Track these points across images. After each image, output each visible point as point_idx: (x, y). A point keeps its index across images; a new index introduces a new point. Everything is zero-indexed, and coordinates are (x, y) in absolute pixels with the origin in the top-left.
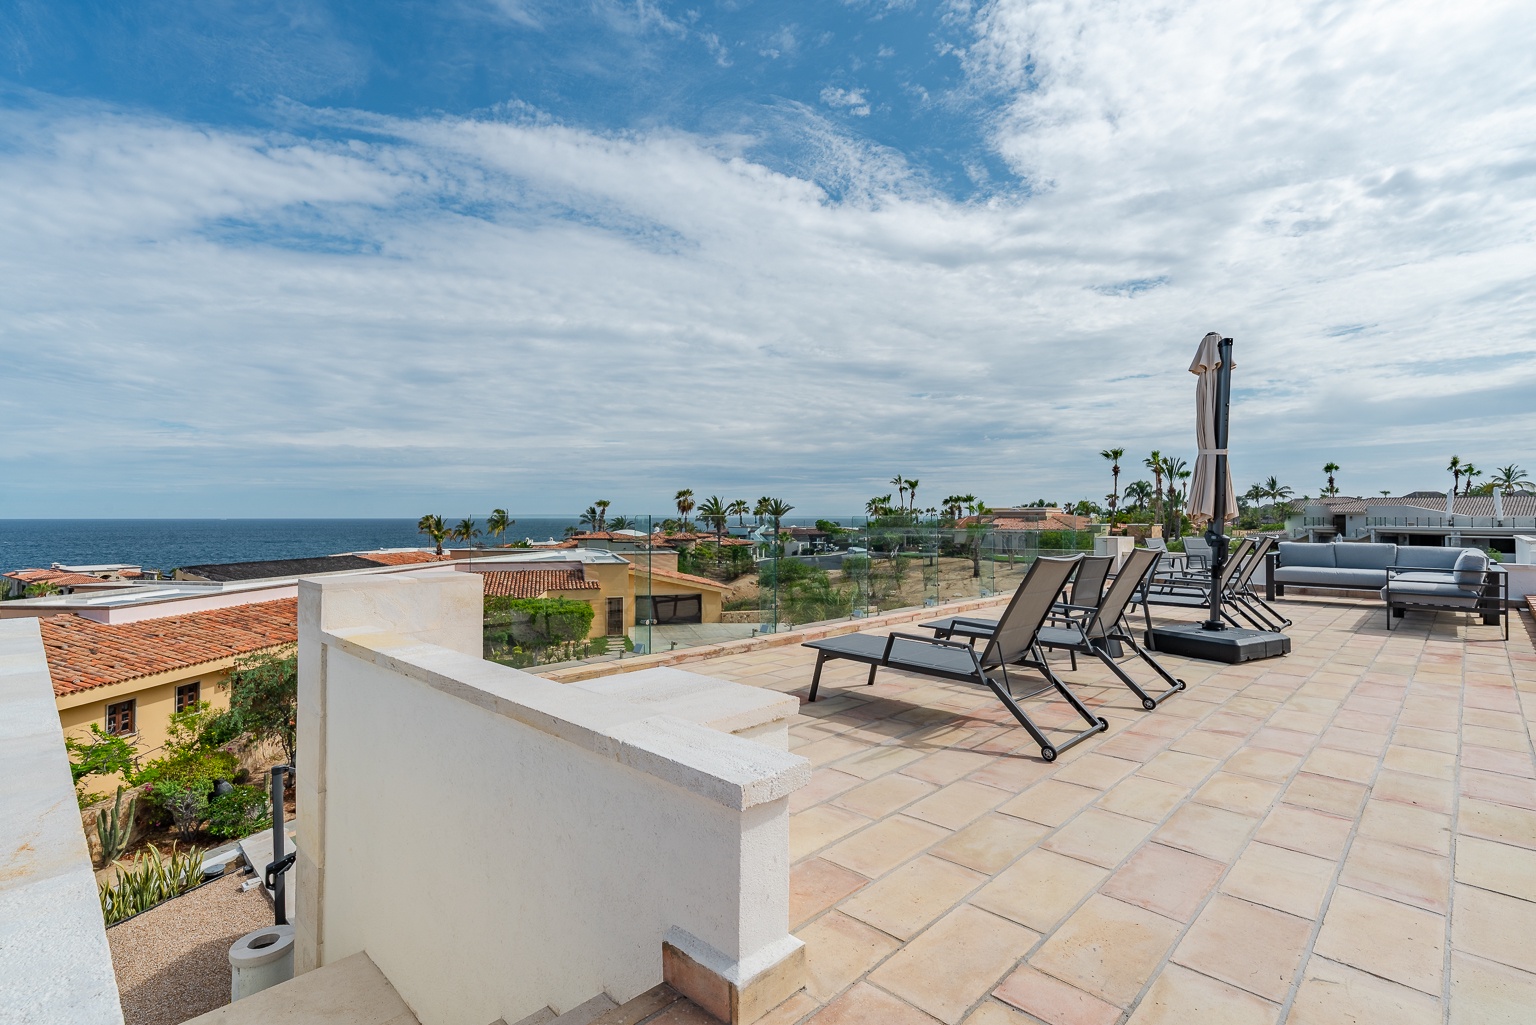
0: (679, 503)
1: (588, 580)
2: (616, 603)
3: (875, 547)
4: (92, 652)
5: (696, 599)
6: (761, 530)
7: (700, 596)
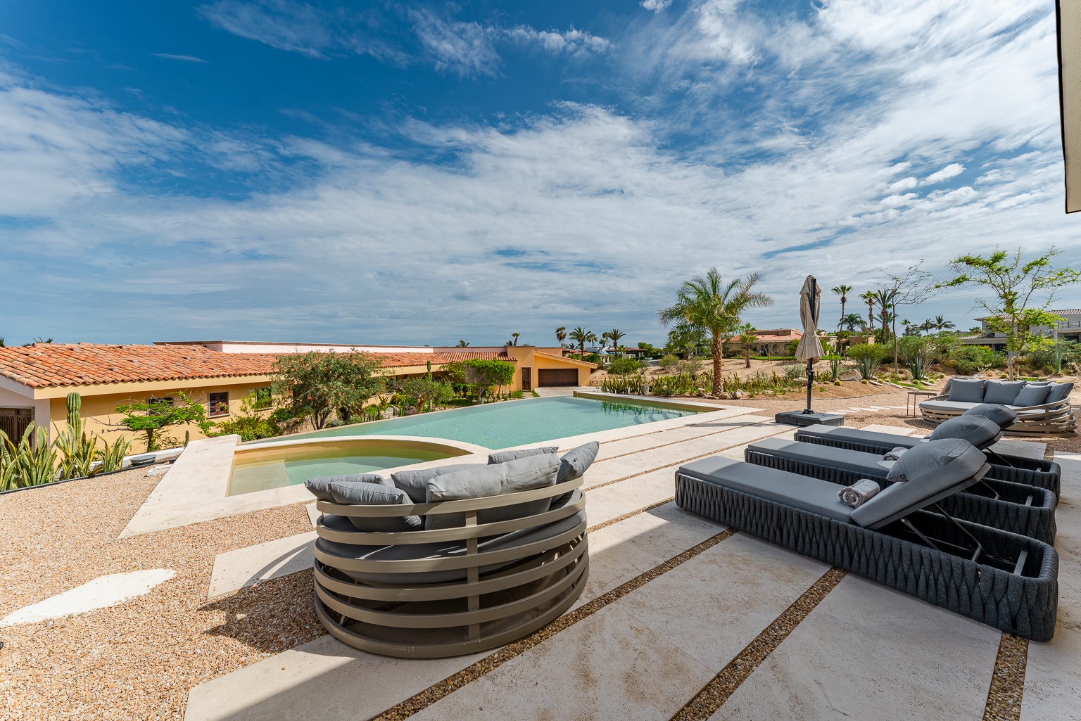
0: (558, 335)
1: (510, 357)
2: (527, 372)
3: (677, 355)
4: (204, 362)
5: (575, 372)
6: (606, 348)
7: (577, 369)
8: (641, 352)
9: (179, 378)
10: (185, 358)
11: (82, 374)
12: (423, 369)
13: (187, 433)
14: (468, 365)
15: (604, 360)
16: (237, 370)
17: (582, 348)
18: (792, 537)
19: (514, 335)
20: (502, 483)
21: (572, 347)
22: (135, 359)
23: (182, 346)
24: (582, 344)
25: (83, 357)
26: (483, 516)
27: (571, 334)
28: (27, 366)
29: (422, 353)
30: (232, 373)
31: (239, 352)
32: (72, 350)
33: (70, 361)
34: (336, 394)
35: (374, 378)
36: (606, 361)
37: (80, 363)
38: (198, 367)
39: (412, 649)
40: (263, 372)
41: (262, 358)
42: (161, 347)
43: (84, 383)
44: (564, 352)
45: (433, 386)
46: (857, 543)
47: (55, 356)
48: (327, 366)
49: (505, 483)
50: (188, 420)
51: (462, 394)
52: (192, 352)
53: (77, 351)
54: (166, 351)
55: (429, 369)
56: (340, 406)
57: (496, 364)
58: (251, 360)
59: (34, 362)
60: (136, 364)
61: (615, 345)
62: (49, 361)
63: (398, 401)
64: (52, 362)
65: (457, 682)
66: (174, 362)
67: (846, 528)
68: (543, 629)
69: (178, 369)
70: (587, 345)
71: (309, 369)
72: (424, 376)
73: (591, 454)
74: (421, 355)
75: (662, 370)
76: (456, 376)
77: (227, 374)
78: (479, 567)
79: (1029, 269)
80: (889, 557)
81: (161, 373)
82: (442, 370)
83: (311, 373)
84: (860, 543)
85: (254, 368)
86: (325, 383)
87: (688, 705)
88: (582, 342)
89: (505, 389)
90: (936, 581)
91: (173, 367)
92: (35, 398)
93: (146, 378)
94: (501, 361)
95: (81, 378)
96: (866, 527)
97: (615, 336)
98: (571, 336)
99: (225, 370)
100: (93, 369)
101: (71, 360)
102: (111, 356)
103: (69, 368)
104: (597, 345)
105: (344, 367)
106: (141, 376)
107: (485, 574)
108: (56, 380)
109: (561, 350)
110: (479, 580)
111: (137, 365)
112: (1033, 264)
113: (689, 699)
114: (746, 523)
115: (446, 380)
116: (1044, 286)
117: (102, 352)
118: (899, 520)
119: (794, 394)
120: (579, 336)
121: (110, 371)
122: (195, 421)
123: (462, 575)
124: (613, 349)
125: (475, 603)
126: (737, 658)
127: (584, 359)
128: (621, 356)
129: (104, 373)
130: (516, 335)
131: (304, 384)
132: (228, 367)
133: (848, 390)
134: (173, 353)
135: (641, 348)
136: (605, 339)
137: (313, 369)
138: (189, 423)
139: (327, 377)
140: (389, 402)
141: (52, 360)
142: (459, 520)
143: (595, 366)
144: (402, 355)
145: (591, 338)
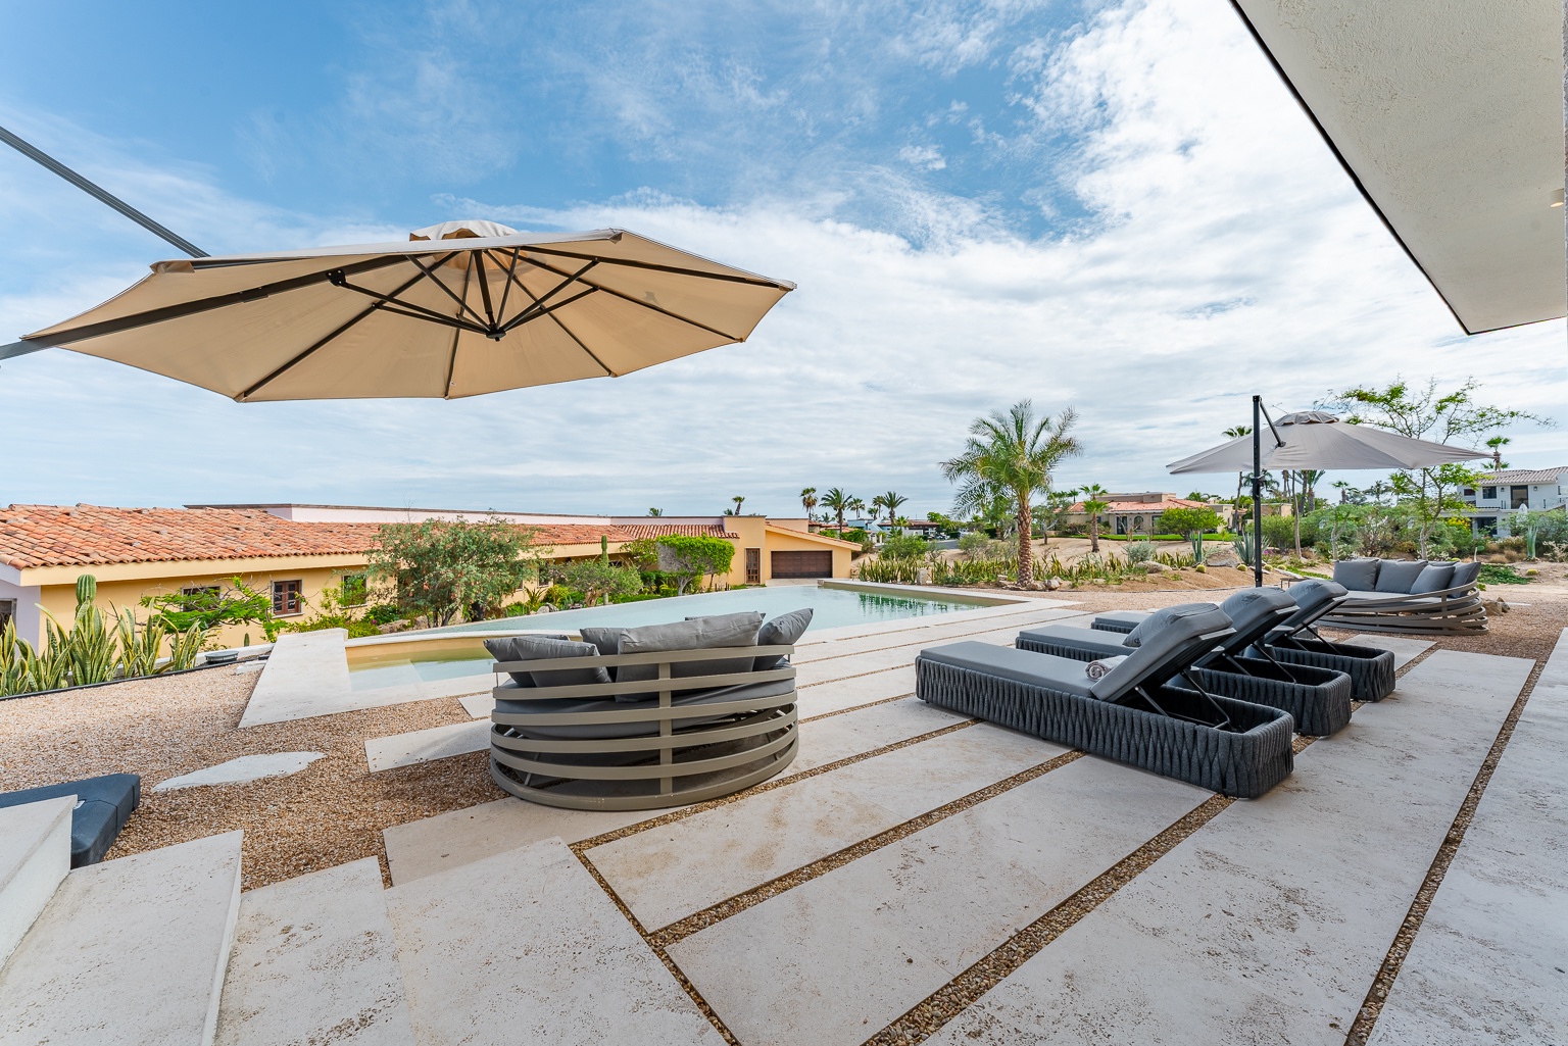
0: (805, 499)
1: (728, 530)
2: (753, 554)
3: (987, 531)
4: (266, 534)
5: (828, 555)
6: (878, 521)
7: (831, 552)
8: (932, 526)
9: (230, 557)
10: (237, 529)
11: (89, 550)
12: (596, 550)
13: (247, 636)
14: (663, 543)
15: (875, 539)
16: (316, 546)
17: (840, 521)
18: (1034, 719)
19: (736, 499)
20: (697, 637)
21: (826, 519)
22: (164, 529)
23: (230, 511)
24: (839, 515)
25: (86, 526)
26: (677, 670)
27: (823, 499)
28: (8, 537)
29: (593, 526)
30: (308, 551)
31: (316, 521)
32: (68, 514)
33: (68, 531)
34: (468, 584)
35: (524, 561)
36: (878, 541)
37: (82, 534)
38: (257, 541)
39: (602, 801)
40: (355, 550)
41: (352, 530)
42: (199, 512)
43: (92, 563)
44: (811, 526)
45: (611, 573)
46: (1094, 718)
47: (45, 523)
48: (455, 540)
49: (701, 638)
50: (247, 618)
51: (654, 588)
52: (247, 520)
53: (77, 516)
54: (208, 517)
55: (604, 549)
56: (473, 601)
57: (705, 542)
58: (335, 532)
59: (16, 533)
60: (165, 537)
61: (892, 515)
62: (37, 531)
63: (557, 598)
64: (43, 532)
65: (649, 825)
66: (222, 535)
67: (1084, 702)
68: (739, 792)
69: (229, 544)
70: (849, 515)
71: (428, 546)
72: (597, 558)
73: (803, 621)
74: (592, 529)
75: (964, 554)
76: (645, 560)
77: (301, 552)
78: (672, 720)
79: (1441, 408)
80: (1123, 729)
81: (204, 550)
82: (624, 551)
83: (430, 551)
84: (1097, 717)
85: (340, 544)
86: (450, 566)
87: (873, 838)
88: (840, 510)
89: (721, 579)
90: (1162, 748)
91: (220, 541)
92: (22, 585)
93: (182, 556)
94: (713, 538)
95: (87, 555)
96: (1104, 700)
97: (892, 502)
98: (823, 502)
99: (298, 547)
100: (104, 543)
101: (70, 530)
102: (126, 525)
103: (68, 540)
104: (865, 515)
105: (478, 543)
106: (175, 554)
107: (679, 729)
108: (51, 557)
109: (807, 523)
110: (673, 762)
111: (167, 538)
112: (1446, 400)
113: (875, 834)
114: (989, 709)
115: (631, 565)
116: (1462, 431)
117: (112, 519)
118: (1133, 689)
119: (1135, 584)
120: (836, 500)
121: (128, 547)
122: (257, 620)
123: (653, 729)
124: (888, 522)
125: (666, 757)
126: (934, 811)
127: (843, 537)
128: (900, 533)
129: (119, 548)
130: (739, 500)
131: (418, 568)
132: (302, 542)
133: (1215, 579)
134: (218, 521)
135: (932, 520)
136: (876, 507)
137: (433, 545)
138: (248, 624)
139: (453, 556)
140: (542, 598)
141: (43, 530)
142: (652, 672)
143: (858, 547)
144: (563, 528)
145: (856, 504)
